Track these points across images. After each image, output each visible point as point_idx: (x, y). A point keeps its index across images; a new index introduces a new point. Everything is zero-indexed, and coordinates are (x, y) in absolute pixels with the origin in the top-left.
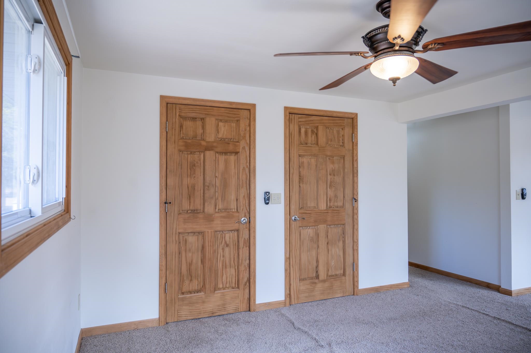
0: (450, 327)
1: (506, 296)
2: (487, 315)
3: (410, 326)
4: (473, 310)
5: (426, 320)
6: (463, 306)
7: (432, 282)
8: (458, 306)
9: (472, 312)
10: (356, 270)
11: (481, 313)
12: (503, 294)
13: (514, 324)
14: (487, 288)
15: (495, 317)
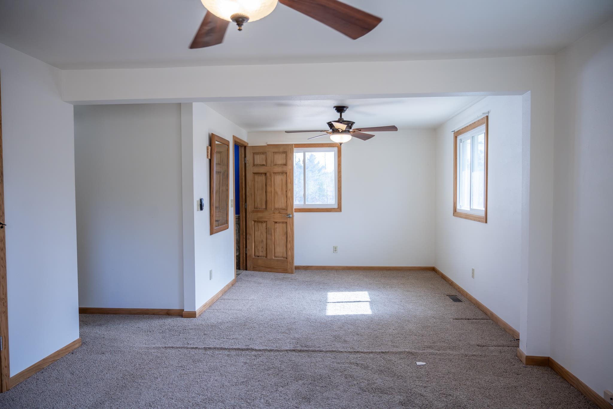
0: (176, 381)
1: (191, 319)
2: (196, 348)
3: (131, 404)
4: (179, 348)
5: (142, 384)
6: (165, 347)
7: (103, 328)
8: (159, 349)
9: (179, 350)
10: (5, 348)
11: (189, 348)
12: (187, 318)
13: (226, 349)
14: (167, 316)
15: (204, 348)
